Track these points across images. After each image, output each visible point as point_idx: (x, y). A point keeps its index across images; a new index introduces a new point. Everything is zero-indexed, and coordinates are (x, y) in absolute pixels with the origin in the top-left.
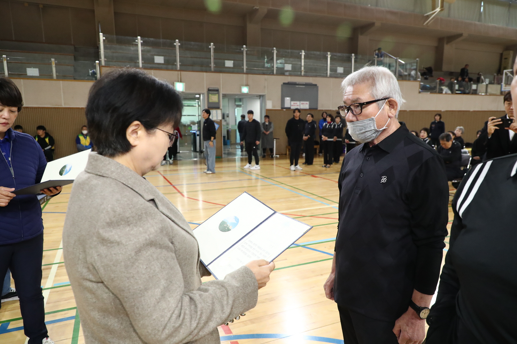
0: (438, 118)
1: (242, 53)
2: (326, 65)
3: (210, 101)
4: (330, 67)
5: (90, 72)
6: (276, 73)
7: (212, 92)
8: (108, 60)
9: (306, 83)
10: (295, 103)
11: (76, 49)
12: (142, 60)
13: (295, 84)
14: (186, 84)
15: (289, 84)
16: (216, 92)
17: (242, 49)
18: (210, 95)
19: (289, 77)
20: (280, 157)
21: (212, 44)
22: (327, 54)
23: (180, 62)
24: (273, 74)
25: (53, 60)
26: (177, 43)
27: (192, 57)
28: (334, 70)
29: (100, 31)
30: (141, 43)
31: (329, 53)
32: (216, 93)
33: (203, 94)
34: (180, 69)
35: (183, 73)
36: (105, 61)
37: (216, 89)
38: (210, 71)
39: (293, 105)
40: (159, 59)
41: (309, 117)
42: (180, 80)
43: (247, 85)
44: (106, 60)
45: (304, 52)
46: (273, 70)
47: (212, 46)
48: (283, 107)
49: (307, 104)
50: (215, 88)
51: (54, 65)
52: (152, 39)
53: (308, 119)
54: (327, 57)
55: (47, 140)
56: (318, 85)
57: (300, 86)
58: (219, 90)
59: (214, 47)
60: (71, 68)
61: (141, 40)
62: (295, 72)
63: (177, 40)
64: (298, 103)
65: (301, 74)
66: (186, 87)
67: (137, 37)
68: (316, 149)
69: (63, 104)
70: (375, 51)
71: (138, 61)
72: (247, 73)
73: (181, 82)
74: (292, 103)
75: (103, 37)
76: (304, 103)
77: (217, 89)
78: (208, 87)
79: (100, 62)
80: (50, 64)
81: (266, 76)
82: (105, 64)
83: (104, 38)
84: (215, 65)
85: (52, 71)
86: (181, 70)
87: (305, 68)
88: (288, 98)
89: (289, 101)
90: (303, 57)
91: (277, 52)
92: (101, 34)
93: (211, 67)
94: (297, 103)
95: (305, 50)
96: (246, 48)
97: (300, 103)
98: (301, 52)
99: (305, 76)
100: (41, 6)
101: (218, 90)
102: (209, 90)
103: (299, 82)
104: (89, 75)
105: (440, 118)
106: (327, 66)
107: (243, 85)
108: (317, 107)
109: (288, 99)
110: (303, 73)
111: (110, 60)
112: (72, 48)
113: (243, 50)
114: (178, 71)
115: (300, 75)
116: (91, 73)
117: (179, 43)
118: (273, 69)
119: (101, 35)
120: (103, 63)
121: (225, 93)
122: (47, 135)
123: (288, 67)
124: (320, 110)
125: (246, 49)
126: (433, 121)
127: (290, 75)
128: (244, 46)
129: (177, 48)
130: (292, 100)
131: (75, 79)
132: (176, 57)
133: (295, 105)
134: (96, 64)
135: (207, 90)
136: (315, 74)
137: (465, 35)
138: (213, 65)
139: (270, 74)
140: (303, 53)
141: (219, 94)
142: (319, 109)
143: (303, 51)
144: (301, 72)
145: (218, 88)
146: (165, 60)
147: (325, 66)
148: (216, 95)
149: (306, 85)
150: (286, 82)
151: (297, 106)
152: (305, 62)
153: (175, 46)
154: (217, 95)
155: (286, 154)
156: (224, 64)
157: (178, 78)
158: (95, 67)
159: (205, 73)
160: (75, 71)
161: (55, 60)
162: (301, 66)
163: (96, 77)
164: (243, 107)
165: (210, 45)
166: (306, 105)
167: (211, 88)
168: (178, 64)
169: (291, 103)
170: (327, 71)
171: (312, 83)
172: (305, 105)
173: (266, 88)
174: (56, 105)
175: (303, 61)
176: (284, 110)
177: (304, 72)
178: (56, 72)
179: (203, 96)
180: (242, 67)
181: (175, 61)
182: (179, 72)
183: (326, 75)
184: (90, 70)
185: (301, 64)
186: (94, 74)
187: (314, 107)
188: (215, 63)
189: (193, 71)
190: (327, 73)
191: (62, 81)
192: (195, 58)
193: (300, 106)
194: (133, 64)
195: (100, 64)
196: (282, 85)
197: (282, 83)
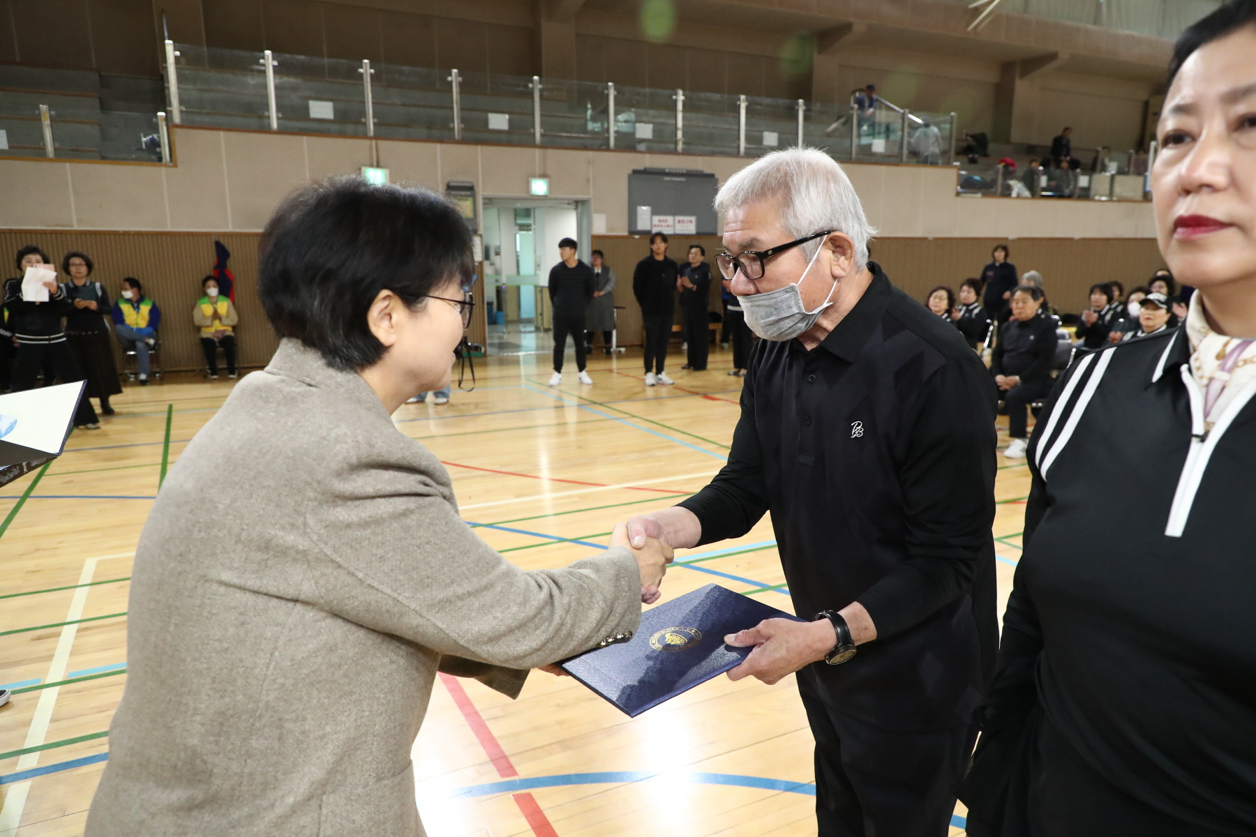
0: (1000, 255)
1: (530, 95)
2: (736, 127)
4: (746, 131)
5: (144, 139)
6: (616, 145)
7: (458, 193)
8: (189, 110)
9: (687, 171)
10: (663, 221)
11: (104, 82)
12: (278, 110)
13: (662, 173)
14: (390, 170)
15: (646, 172)
16: (469, 193)
17: (530, 85)
19: (647, 156)
20: (626, 351)
21: (455, 71)
22: (739, 100)
23: (374, 117)
24: (608, 149)
26: (366, 69)
27: (403, 105)
28: (755, 139)
29: (166, 34)
30: (274, 66)
31: (743, 97)
32: (467, 196)
34: (374, 134)
35: (383, 144)
36: (181, 112)
37: (467, 185)
38: (452, 140)
40: (321, 110)
41: (696, 254)
42: (375, 164)
43: (543, 176)
44: (184, 109)
45: (683, 95)
46: (608, 138)
47: (456, 77)
48: (633, 230)
49: (691, 222)
50: (466, 182)
51: (46, 122)
52: (302, 57)
53: (694, 258)
54: (739, 105)
56: (716, 176)
57: (672, 179)
58: (476, 189)
59: (460, 79)
60: (93, 131)
61: (274, 59)
62: (662, 142)
63: (366, 61)
64: (670, 219)
65: (676, 148)
67: (263, 52)
68: (714, 332)
69: (75, 223)
70: (854, 92)
71: (267, 114)
72: (543, 146)
73: (378, 166)
74: (656, 219)
75: (175, 49)
76: (683, 221)
77: (470, 185)
78: (447, 180)
79: (167, 113)
80: (38, 119)
81: (590, 154)
82: (184, 119)
83: (178, 53)
84: (462, 126)
85: (42, 138)
86: (377, 137)
87: (684, 133)
88: (644, 208)
89: (648, 216)
90: (680, 106)
91: (616, 93)
92: (169, 42)
93: (453, 129)
94: (666, 221)
95: (684, 90)
96: (540, 82)
97: (674, 220)
98: (676, 94)
99: (685, 153)
101: (471, 189)
102: (450, 187)
103: (672, 169)
104: (140, 149)
105: (1006, 256)
106: (739, 130)
107: (534, 176)
108: (716, 229)
109: (644, 210)
110: (680, 147)
111: (197, 110)
112: (94, 77)
113: (533, 89)
114: (371, 138)
115: (674, 152)
116: (146, 143)
117: (371, 68)
118: (607, 135)
119: (168, 44)
120: (177, 118)
121: (489, 194)
123: (645, 131)
125: (540, 86)
126: (989, 261)
127: (650, 151)
128: (536, 78)
129: (368, 80)
130: (655, 212)
131: (104, 158)
132: (363, 103)
134: (159, 119)
135: (445, 187)
136: (709, 149)
137: (1064, 56)
138: (458, 124)
139: (599, 149)
140: (680, 97)
141: (474, 196)
143: (680, 92)
144: (676, 143)
145: (471, 182)
146: (336, 111)
147: (734, 130)
148: (467, 200)
149: (689, 175)
150: (640, 167)
151: (668, 226)
152: (684, 119)
153: (361, 75)
154: (471, 199)
156: (486, 122)
157: (371, 157)
158: (155, 128)
159: (438, 146)
160: (104, 136)
161: (50, 110)
162: (676, 129)
163: (160, 153)
164: (535, 229)
165: (451, 75)
166: (689, 224)
167: (455, 182)
168: (371, 121)
169: (651, 219)
170: (738, 142)
171: (702, 171)
172: (687, 225)
173: (591, 183)
174: (57, 225)
175: (680, 116)
176: (637, 237)
177: (684, 143)
178: (54, 139)
180: (532, 131)
181: (363, 113)
182: (374, 142)
183: (735, 150)
184: (142, 135)
185: (676, 124)
186: (155, 144)
187: (707, 229)
188: (463, 120)
189: (408, 139)
190: (738, 147)
191: (69, 162)
192: (414, 106)
193: (674, 226)
194: (253, 122)
195: (168, 119)
196: (630, 177)
197: (630, 172)
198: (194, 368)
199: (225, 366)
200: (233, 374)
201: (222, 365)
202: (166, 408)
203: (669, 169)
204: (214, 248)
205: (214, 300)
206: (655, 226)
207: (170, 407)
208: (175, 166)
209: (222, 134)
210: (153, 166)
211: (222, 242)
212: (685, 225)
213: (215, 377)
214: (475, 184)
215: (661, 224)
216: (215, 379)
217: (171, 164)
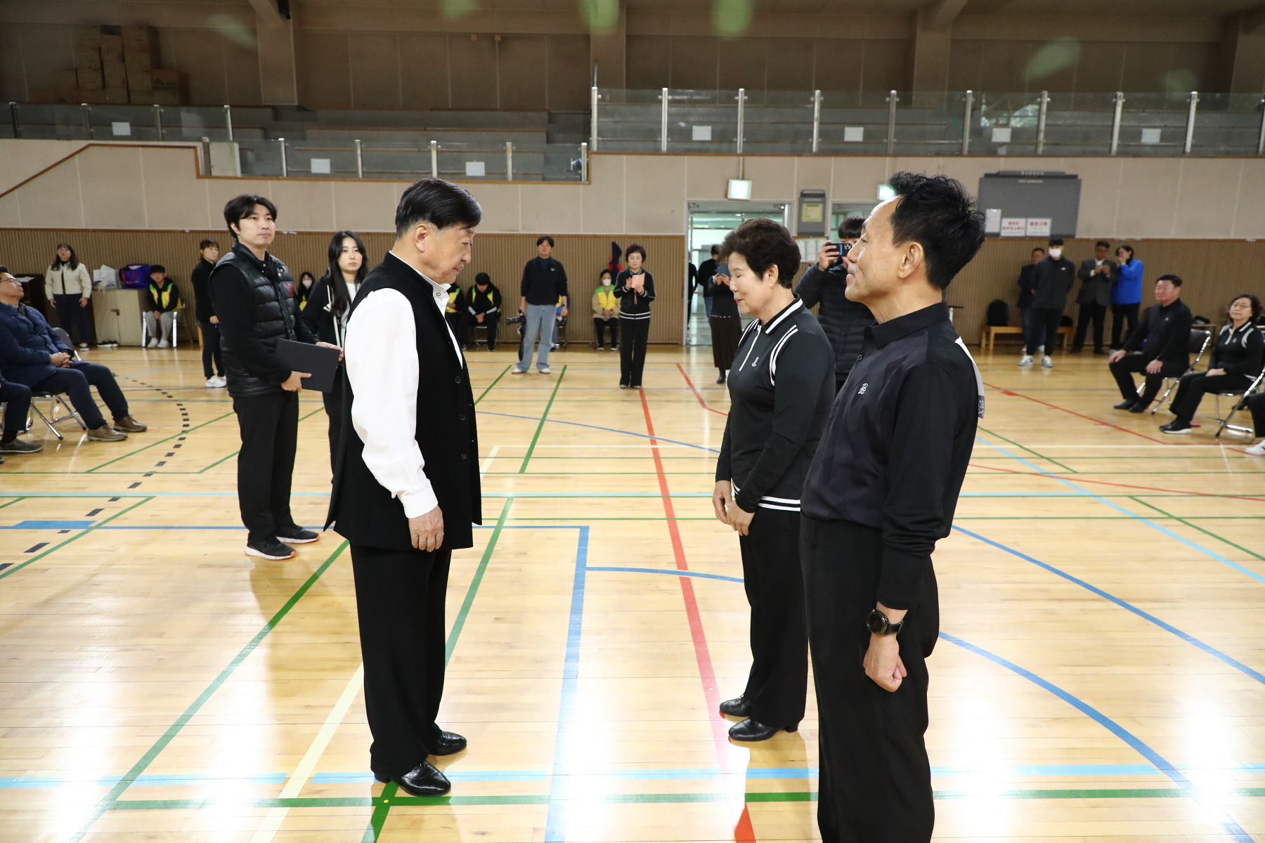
1: (888, 105)
2: (1110, 124)
3: (804, 219)
4: (1121, 126)
5: (573, 163)
6: (969, 150)
7: (810, 200)
8: (605, 139)
9: (1045, 173)
10: (1014, 223)
11: (551, 119)
12: (668, 136)
13: (1016, 176)
14: (753, 183)
15: (998, 175)
16: (819, 200)
17: (888, 99)
18: (804, 206)
21: (817, 92)
22: (1116, 97)
23: (745, 134)
24: (960, 154)
25: (509, 144)
26: (741, 95)
27: (777, 123)
28: (1131, 135)
29: (594, 81)
30: (669, 100)
31: (1120, 94)
32: (818, 202)
33: (789, 204)
34: (743, 151)
35: (749, 159)
36: (598, 141)
37: (818, 192)
38: (809, 153)
39: (1008, 228)
40: (702, 133)
42: (741, 176)
44: (600, 139)
45: (1049, 96)
46: (962, 144)
47: (818, 97)
49: (1045, 224)
50: (818, 190)
51: (510, 155)
52: (691, 91)
54: (1115, 104)
55: (490, 297)
56: (1079, 177)
57: (1029, 181)
58: (826, 196)
59: (822, 99)
60: (539, 158)
61: (669, 94)
62: (1022, 142)
63: (742, 90)
64: (1021, 222)
65: (1036, 151)
66: (753, 191)
67: (661, 90)
68: (1062, 336)
69: (520, 229)
71: (659, 139)
72: (895, 155)
73: (743, 179)
74: (1006, 222)
75: (598, 94)
76: (1037, 223)
77: (822, 192)
78: (800, 190)
79: (589, 142)
80: (505, 151)
81: (942, 160)
82: (598, 147)
83: (600, 96)
84: (821, 139)
85: (506, 166)
86: (746, 153)
87: (1046, 133)
88: (995, 211)
89: (998, 219)
90: (1044, 108)
91: (974, 100)
92: (595, 88)
93: (812, 143)
94: (1017, 223)
95: (1049, 91)
96: (898, 95)
97: (1026, 222)
98: (1041, 97)
99: (1046, 155)
100: (498, 38)
101: (822, 196)
102: (803, 195)
103: (1029, 172)
104: (570, 171)
106: (1113, 126)
108: (1075, 231)
109: (994, 213)
110: (1041, 149)
111: (610, 139)
112: (545, 115)
113: (889, 102)
114: (739, 155)
115: (1034, 154)
116: (574, 165)
117: (745, 95)
118: (960, 141)
119: (594, 90)
120: (595, 147)
121: (839, 200)
122: (491, 288)
123: (1001, 135)
124: (1081, 240)
125: (897, 99)
127: (1009, 155)
128: (893, 92)
129: (741, 105)
130: (1004, 215)
131: (544, 179)
132: (737, 123)
133: (1011, 228)
134: (583, 148)
135: (799, 195)
138: (817, 138)
139: (953, 155)
140: (1046, 98)
141: (824, 203)
142: (1078, 236)
143: (1046, 93)
144: (1037, 145)
145: (824, 191)
146: (714, 133)
147: (1108, 126)
148: (817, 206)
149: (1048, 177)
150: (994, 171)
151: (1019, 228)
152: (1047, 118)
153: (736, 101)
154: (821, 206)
155: (979, 345)
156: (843, 132)
157: (738, 171)
158: (579, 154)
159: (796, 158)
160: (547, 160)
161: (512, 146)
162: (1038, 131)
163: (580, 175)
165: (814, 95)
166: (1044, 226)
167: (807, 190)
168: (740, 139)
169: (1001, 223)
170: (1110, 141)
171: (1063, 173)
172: (1041, 227)
174: (508, 231)
175: (1043, 118)
177: (1045, 144)
178: (513, 168)
179: (789, 209)
180: (885, 140)
181: (735, 133)
182: (741, 158)
183: (1107, 149)
184: (572, 160)
185: (1038, 127)
186: (579, 166)
187: (1064, 231)
188: (821, 134)
189: (774, 154)
190: (1111, 145)
191: (521, 184)
192: (783, 123)
193: (1026, 229)
194: (651, 145)
195: (588, 148)
196: (981, 180)
197: (982, 175)
198: (589, 341)
199: (610, 341)
200: (614, 347)
201: (607, 339)
202: (562, 367)
203: (1025, 172)
204: (611, 249)
205: (607, 289)
206: (1004, 228)
207: (565, 367)
208: (590, 184)
209: (625, 157)
210: (577, 184)
211: (617, 243)
212: (1038, 227)
213: (601, 349)
214: (826, 192)
215: (1010, 226)
216: (601, 350)
217: (587, 182)
